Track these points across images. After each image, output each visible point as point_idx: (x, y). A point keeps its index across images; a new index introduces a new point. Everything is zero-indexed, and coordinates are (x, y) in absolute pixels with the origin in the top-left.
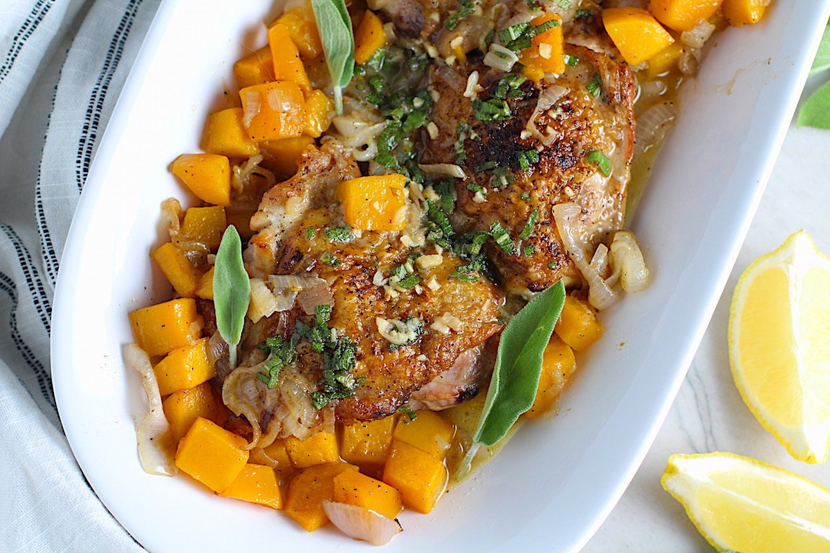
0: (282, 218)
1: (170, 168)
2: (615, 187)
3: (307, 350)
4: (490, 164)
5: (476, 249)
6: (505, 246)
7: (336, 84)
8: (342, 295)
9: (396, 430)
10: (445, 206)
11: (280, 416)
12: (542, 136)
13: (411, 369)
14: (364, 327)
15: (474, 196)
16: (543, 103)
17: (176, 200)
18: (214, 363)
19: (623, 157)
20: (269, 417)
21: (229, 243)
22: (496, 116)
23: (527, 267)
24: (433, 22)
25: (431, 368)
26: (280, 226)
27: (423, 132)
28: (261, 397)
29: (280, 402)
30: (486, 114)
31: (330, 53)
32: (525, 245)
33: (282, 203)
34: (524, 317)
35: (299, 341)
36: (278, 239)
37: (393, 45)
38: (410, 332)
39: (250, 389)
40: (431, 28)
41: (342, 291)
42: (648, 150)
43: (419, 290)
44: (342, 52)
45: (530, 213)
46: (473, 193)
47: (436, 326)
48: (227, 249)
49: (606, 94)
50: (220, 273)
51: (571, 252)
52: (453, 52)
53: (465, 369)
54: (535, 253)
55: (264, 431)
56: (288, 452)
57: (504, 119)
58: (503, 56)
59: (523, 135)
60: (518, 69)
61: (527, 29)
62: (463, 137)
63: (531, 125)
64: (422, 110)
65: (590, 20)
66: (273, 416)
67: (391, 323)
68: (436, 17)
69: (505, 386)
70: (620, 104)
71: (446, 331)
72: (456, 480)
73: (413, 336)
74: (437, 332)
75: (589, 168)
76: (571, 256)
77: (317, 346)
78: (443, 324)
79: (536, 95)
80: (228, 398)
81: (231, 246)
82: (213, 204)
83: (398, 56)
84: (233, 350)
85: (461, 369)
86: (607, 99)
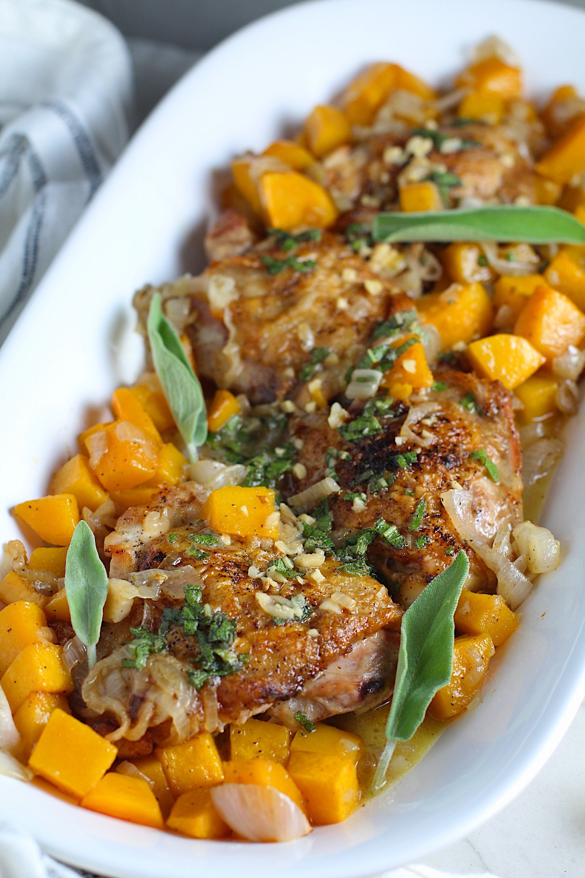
0: (139, 534)
1: (12, 512)
2: (507, 493)
3: (179, 636)
4: (365, 476)
5: (362, 549)
6: (394, 540)
7: (189, 441)
8: (214, 580)
9: (292, 742)
10: (322, 524)
11: (151, 696)
12: (418, 438)
13: (302, 642)
14: (243, 605)
15: (352, 505)
16: (414, 416)
17: (19, 541)
18: (70, 671)
19: (511, 467)
20: (139, 701)
21: (81, 538)
22: (366, 431)
23: (422, 557)
24: (288, 379)
25: (324, 645)
26: (138, 540)
27: (290, 476)
28: (128, 688)
29: (152, 684)
30: (355, 432)
31: (181, 416)
32: (416, 536)
33: (139, 521)
34: (425, 599)
35: (170, 629)
36: (137, 549)
37: (248, 415)
38: (296, 609)
39: (115, 681)
40: (287, 385)
41: (213, 576)
42: (538, 481)
43: (301, 581)
44: (193, 410)
45: (416, 506)
46: (351, 503)
47: (326, 606)
48: (78, 545)
49: (481, 406)
50: (72, 571)
51: (468, 539)
52: (312, 397)
53: (366, 658)
54: (428, 545)
55: (134, 721)
56: (165, 770)
57: (375, 433)
58: (365, 380)
59: (399, 441)
60: (383, 392)
61: (388, 352)
62: (333, 463)
63: (405, 429)
64: (285, 458)
65: (454, 362)
66: (143, 700)
67: (272, 598)
68: (290, 372)
69: (415, 675)
70: (498, 415)
71: (338, 611)
72: (372, 794)
73: (300, 613)
74: (327, 612)
75: (475, 468)
76: (469, 543)
77: (190, 625)
78: (334, 603)
79: (406, 411)
80: (88, 697)
81: (84, 542)
82: (61, 545)
83: (255, 424)
84: (92, 651)
85: (361, 659)
86: (483, 412)
